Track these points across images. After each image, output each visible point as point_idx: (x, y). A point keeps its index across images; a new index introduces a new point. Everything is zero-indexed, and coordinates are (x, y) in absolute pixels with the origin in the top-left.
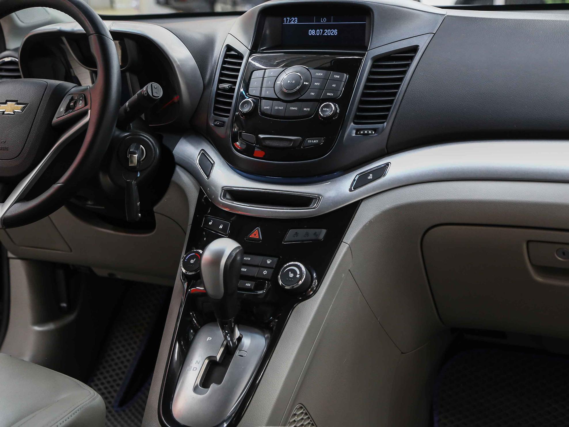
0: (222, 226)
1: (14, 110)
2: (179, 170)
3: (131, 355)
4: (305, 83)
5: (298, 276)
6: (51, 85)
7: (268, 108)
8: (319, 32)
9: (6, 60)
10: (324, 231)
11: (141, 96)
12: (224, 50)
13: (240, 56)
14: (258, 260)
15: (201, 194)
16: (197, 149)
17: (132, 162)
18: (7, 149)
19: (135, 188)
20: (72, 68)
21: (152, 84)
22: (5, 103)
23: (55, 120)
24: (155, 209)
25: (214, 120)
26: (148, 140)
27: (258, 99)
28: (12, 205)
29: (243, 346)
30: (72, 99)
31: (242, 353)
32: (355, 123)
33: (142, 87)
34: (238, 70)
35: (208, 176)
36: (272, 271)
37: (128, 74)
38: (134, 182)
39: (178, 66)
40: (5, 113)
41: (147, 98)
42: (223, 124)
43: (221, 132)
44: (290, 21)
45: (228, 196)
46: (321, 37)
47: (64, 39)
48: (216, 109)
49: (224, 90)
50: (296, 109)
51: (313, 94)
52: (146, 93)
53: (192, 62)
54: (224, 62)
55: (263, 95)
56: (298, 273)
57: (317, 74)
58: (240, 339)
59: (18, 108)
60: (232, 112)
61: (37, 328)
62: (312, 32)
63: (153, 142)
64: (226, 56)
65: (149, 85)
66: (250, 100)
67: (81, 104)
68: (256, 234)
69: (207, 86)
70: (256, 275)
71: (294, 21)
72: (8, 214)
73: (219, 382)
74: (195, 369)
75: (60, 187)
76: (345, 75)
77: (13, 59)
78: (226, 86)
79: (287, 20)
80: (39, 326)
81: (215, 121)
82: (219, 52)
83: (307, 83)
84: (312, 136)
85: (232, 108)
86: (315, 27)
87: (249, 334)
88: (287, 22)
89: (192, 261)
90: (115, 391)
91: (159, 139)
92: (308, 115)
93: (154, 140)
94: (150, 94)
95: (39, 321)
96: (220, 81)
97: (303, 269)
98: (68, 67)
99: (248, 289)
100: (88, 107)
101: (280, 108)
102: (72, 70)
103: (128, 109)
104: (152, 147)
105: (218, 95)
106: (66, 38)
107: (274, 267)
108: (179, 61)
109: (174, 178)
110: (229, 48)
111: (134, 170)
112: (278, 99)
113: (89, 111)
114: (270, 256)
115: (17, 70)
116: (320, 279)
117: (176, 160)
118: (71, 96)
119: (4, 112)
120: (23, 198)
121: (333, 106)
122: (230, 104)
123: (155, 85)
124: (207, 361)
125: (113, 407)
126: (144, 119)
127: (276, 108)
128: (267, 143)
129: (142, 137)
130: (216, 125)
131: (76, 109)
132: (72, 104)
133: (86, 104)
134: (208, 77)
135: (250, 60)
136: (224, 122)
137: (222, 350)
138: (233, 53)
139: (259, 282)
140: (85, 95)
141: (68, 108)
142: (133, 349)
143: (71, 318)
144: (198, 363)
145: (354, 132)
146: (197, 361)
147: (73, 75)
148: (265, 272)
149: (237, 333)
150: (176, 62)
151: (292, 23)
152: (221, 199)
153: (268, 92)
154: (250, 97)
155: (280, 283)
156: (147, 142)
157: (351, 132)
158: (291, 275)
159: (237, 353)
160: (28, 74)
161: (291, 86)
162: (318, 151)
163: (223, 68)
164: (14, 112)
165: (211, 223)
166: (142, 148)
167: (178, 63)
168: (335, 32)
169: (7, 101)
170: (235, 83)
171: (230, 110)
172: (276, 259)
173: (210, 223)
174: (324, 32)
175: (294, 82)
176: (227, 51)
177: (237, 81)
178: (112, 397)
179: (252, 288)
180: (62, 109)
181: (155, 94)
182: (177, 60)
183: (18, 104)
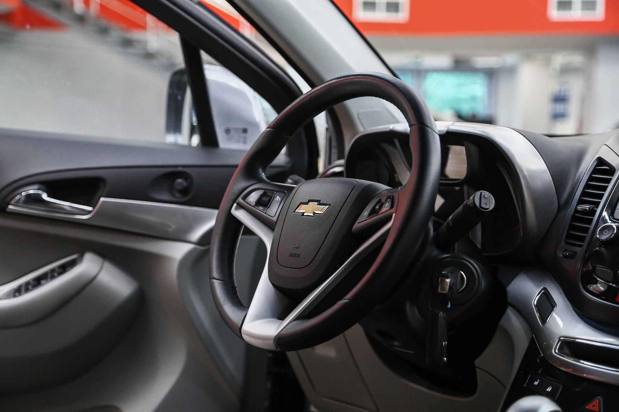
0: (550, 389)
1: (315, 211)
2: (510, 313)
6: (361, 185)
11: (466, 208)
12: (593, 163)
13: (611, 171)
15: (532, 344)
16: (538, 287)
17: (443, 289)
18: (298, 256)
20: (396, 173)
21: (481, 193)
22: (308, 204)
23: (357, 226)
24: (477, 362)
25: (564, 250)
26: (471, 266)
28: (291, 323)
30: (380, 201)
33: (469, 196)
34: (605, 188)
35: (544, 321)
37: (465, 187)
38: (441, 314)
39: (525, 177)
40: (305, 214)
41: (472, 210)
42: (573, 256)
43: (568, 265)
45: (566, 350)
47: (397, 142)
48: (569, 236)
49: (583, 212)
52: (472, 203)
54: (591, 179)
59: (320, 210)
60: (587, 240)
63: (478, 269)
64: (595, 171)
65: (478, 193)
66: (614, 225)
67: (387, 206)
68: (596, 406)
69: (562, 207)
72: (285, 332)
75: (346, 304)
78: (587, 207)
81: (565, 251)
82: (586, 166)
85: (588, 236)
93: (480, 269)
94: (477, 204)
96: (581, 202)
98: (392, 171)
100: (394, 209)
102: (396, 175)
103: (451, 225)
104: (476, 276)
105: (574, 218)
106: (399, 141)
108: (529, 171)
109: (502, 322)
110: (601, 161)
111: (444, 298)
113: (394, 215)
117: (509, 299)
118: (379, 198)
119: (304, 213)
122: (586, 230)
123: (486, 194)
129: (465, 261)
130: (565, 256)
131: (381, 212)
132: (377, 207)
133: (392, 207)
134: (565, 196)
136: (575, 253)
138: (605, 168)
140: (394, 197)
141: (374, 212)
147: (397, 180)
150: (522, 171)
152: (555, 352)
154: (614, 222)
156: (470, 268)
163: (587, 186)
164: (314, 213)
165: (537, 382)
166: (462, 275)
167: (526, 173)
169: (310, 201)
170: (598, 204)
171: (585, 237)
173: (536, 383)
176: (598, 165)
177: (600, 202)
180: (366, 213)
181: (483, 205)
182: (524, 170)
183: (320, 204)
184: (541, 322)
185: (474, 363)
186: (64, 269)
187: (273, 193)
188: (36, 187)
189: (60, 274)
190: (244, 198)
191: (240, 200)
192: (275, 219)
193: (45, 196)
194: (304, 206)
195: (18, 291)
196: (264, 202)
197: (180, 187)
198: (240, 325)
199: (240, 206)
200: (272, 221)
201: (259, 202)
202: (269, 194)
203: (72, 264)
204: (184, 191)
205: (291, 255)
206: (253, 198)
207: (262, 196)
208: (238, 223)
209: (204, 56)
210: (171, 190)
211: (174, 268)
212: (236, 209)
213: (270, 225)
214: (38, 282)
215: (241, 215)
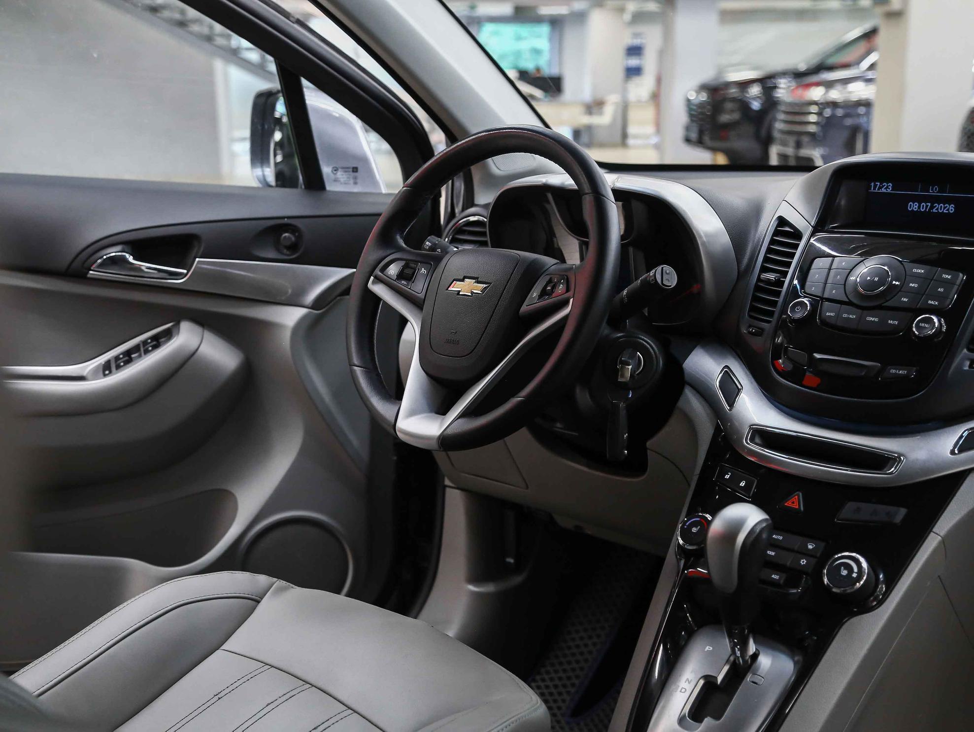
0: (744, 484)
1: (473, 291)
2: (688, 393)
4: (894, 282)
5: (855, 575)
6: (524, 260)
7: (832, 314)
8: (924, 207)
9: (472, 219)
10: (903, 511)
11: (645, 283)
12: (774, 223)
13: (797, 235)
14: (795, 541)
15: (717, 430)
16: (719, 364)
17: (623, 376)
18: (458, 342)
19: (623, 413)
20: (556, 237)
21: (662, 268)
22: (463, 280)
23: (524, 308)
24: (649, 444)
25: (748, 325)
26: (648, 346)
27: (818, 301)
28: (456, 420)
29: (757, 669)
30: (550, 281)
31: (757, 679)
32: (969, 350)
33: (649, 271)
34: (792, 255)
35: (731, 405)
36: (813, 561)
37: (631, 250)
38: (622, 405)
39: (704, 243)
40: (461, 293)
41: (653, 287)
42: (760, 332)
43: (757, 343)
44: (880, 188)
45: (757, 440)
46: (928, 214)
47: (550, 196)
48: (753, 309)
49: (768, 282)
50: (876, 320)
51: (905, 300)
52: (653, 280)
53: (725, 239)
54: (772, 242)
55: (826, 295)
56: (856, 569)
57: (915, 270)
58: (755, 657)
59: (478, 288)
60: (776, 316)
61: (472, 588)
62: (913, 206)
63: (656, 349)
64: (776, 233)
65: (659, 269)
66: (805, 300)
67: (561, 287)
68: (796, 502)
69: (743, 274)
70: (788, 564)
71: (887, 188)
72: (449, 431)
73: (717, 717)
74: (683, 690)
75: (521, 402)
76: (961, 275)
77: (481, 218)
78: (772, 276)
79: (875, 186)
80: (475, 586)
81: (750, 326)
82: (766, 226)
83: (897, 283)
84: (899, 364)
85: (777, 310)
86: (920, 199)
87: (770, 652)
88: (874, 189)
89: (694, 530)
91: (665, 346)
92: (895, 330)
93: (657, 347)
94: (659, 281)
95: (475, 578)
96: (764, 269)
97: (865, 565)
98: (551, 234)
99: (774, 583)
100: (570, 293)
101: (851, 316)
102: (555, 240)
103: (626, 300)
104: (654, 356)
105: (757, 288)
106: (552, 194)
107: (818, 555)
108: (707, 235)
109: (681, 403)
110: (782, 221)
111: (625, 387)
112: (849, 303)
113: (571, 300)
114: (812, 538)
115: (483, 234)
116: (891, 583)
117: (687, 378)
118: (548, 278)
119: (459, 291)
120: (469, 413)
121: (936, 320)
122: (774, 304)
123: (668, 268)
124: (702, 682)
126: (647, 314)
127: (845, 315)
128: (825, 367)
129: (641, 341)
130: (750, 333)
131: (554, 295)
132: (549, 288)
133: (568, 290)
134: (745, 261)
135: (812, 240)
136: (763, 330)
137: (726, 668)
138: (787, 229)
139: (794, 575)
140: (569, 277)
141: (544, 293)
142: (599, 636)
143: (517, 580)
144: (689, 683)
145: (968, 363)
146: (688, 679)
147: (556, 246)
148: (803, 562)
149: (752, 648)
150: (700, 237)
151: (883, 190)
152: (747, 443)
153: (834, 292)
154: (805, 297)
155: (826, 580)
156: (648, 348)
157: (961, 365)
158: (844, 572)
159: (749, 678)
160: (497, 244)
161: (870, 285)
162: (903, 387)
163: (769, 250)
164: (472, 293)
165: (729, 476)
166: (639, 357)
167: (704, 239)
168: (951, 208)
169: (465, 277)
170: (785, 274)
171: (773, 312)
172: (823, 544)
173: (727, 477)
174: (932, 207)
175: (876, 279)
176: (779, 225)
177: (788, 271)
179: (782, 582)
180: (535, 294)
181: (665, 283)
182: (703, 235)
183: (478, 282)
184: (727, 407)
185: (645, 444)
186: (157, 342)
187: (417, 265)
188: (119, 248)
189: (156, 347)
190: (383, 270)
191: (377, 272)
192: (422, 296)
193: (131, 259)
194: (458, 283)
195: (107, 368)
196: (406, 275)
197: (288, 243)
198: (393, 421)
199: (378, 280)
200: (418, 297)
201: (401, 276)
202: (413, 265)
203: (168, 335)
204: (293, 247)
205: (448, 342)
206: (393, 270)
207: (405, 267)
208: (377, 299)
210: (277, 246)
211: (286, 338)
212: (373, 283)
213: (417, 304)
214: (128, 358)
215: (379, 290)
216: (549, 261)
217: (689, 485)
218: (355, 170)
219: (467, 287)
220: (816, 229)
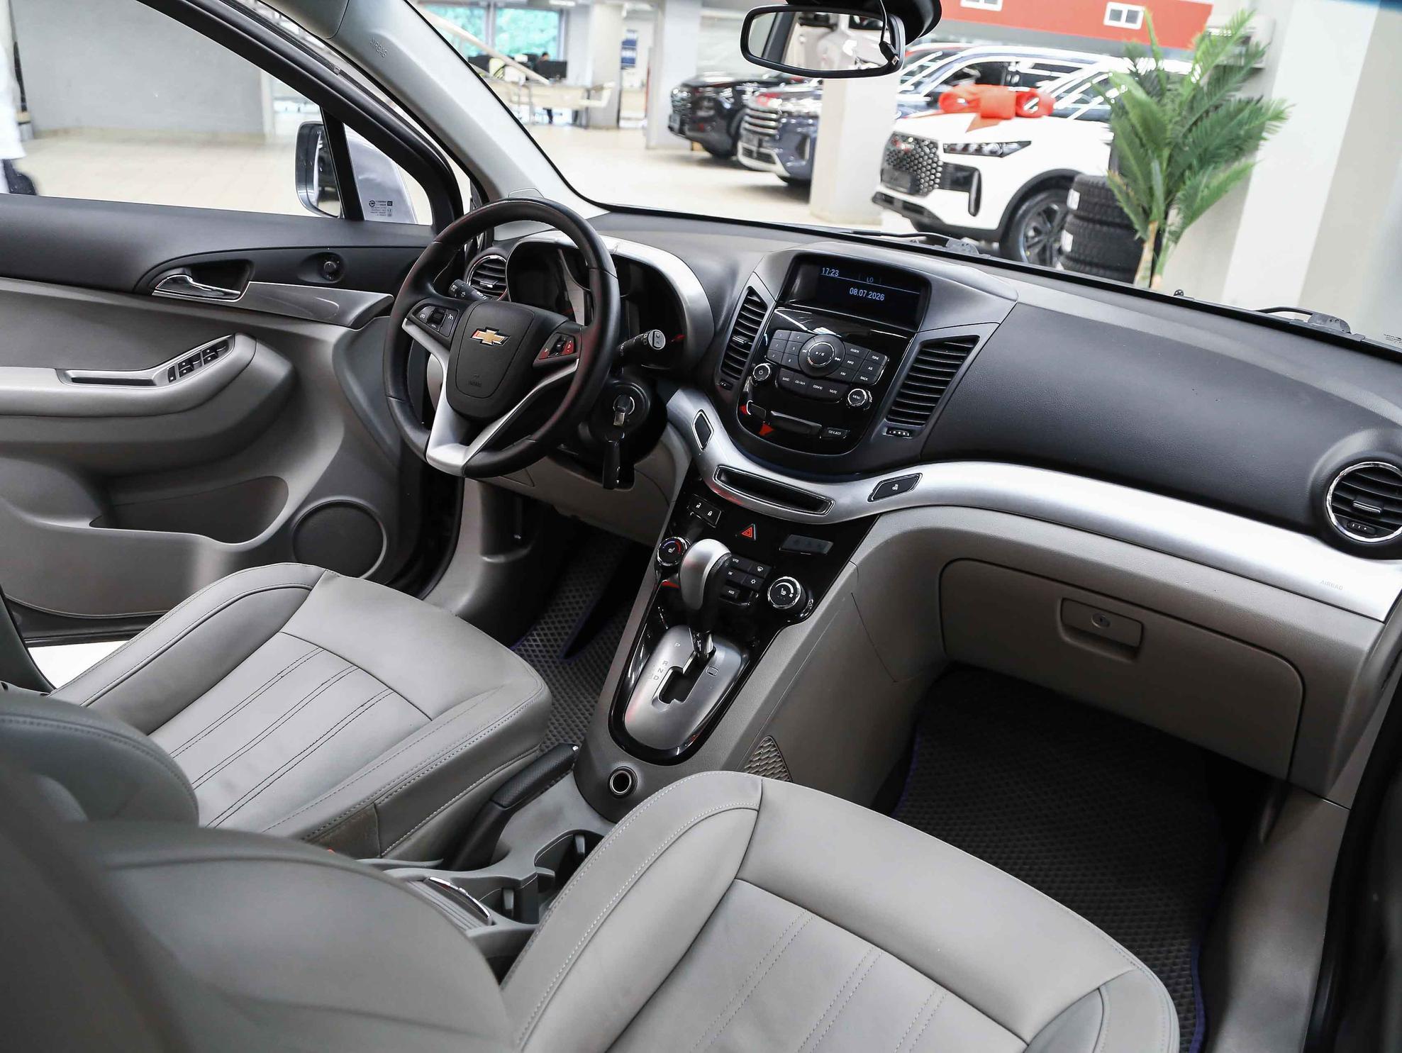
0: (711, 513)
1: (494, 341)
2: (670, 430)
3: (584, 602)
4: (836, 359)
5: (791, 595)
6: (536, 316)
7: (787, 379)
8: (862, 293)
9: (492, 257)
10: (830, 544)
11: (640, 342)
12: (745, 293)
13: (763, 306)
14: (748, 565)
15: (692, 465)
16: (696, 407)
17: (618, 419)
18: (478, 385)
19: (617, 452)
20: (566, 290)
21: (654, 331)
22: (485, 331)
23: (537, 361)
24: (635, 465)
25: (720, 379)
26: (639, 392)
27: (776, 368)
28: (477, 453)
29: (714, 663)
30: (559, 340)
31: (713, 670)
32: (889, 420)
33: (643, 331)
34: (759, 323)
35: (704, 446)
36: (761, 581)
37: (627, 303)
38: (616, 444)
39: (687, 306)
40: (483, 342)
41: (644, 347)
42: (730, 387)
43: (727, 395)
44: (829, 273)
45: (723, 478)
46: (864, 299)
47: (561, 252)
48: (725, 365)
49: (737, 344)
50: (821, 388)
51: (844, 374)
52: (646, 342)
53: (705, 303)
54: (743, 308)
55: (783, 363)
56: (792, 591)
57: (852, 350)
58: (713, 653)
59: (499, 339)
60: (743, 375)
61: (486, 559)
62: (854, 291)
64: (747, 301)
65: (651, 332)
66: (767, 366)
67: (570, 347)
68: (751, 532)
69: (719, 334)
70: (742, 583)
71: (835, 274)
72: (472, 463)
73: (682, 700)
74: (656, 678)
75: (533, 445)
76: (886, 357)
77: (501, 258)
78: (740, 340)
79: (826, 271)
80: (488, 558)
81: (722, 380)
82: (737, 295)
83: (838, 359)
84: (835, 426)
85: (744, 370)
86: (859, 287)
87: (724, 648)
88: (825, 273)
89: (670, 550)
90: (562, 640)
91: (651, 385)
92: (834, 398)
93: (646, 393)
94: (651, 343)
95: (489, 550)
96: (735, 332)
97: (798, 586)
98: (563, 288)
99: (730, 598)
100: (577, 354)
101: (801, 383)
102: (566, 293)
103: (622, 354)
104: (644, 400)
105: (729, 347)
107: (765, 576)
109: (663, 438)
110: (751, 291)
111: (619, 430)
112: (801, 372)
113: (578, 359)
114: (762, 563)
115: (502, 272)
116: (818, 600)
117: (668, 416)
118: (558, 336)
119: (482, 340)
120: (488, 448)
121: (864, 393)
122: (742, 364)
123: (659, 333)
124: (671, 671)
125: (558, 657)
127: (797, 382)
128: (780, 424)
129: (634, 387)
130: (722, 386)
131: (563, 352)
132: (559, 345)
133: (575, 350)
134: (721, 322)
135: (775, 311)
136: (732, 384)
137: (690, 661)
138: (755, 298)
139: (745, 591)
140: (576, 336)
141: (554, 350)
142: (587, 596)
143: (524, 552)
144: (661, 672)
145: (886, 430)
146: (660, 669)
147: (566, 299)
148: (753, 582)
149: (710, 645)
150: (686, 303)
151: (832, 275)
152: (715, 478)
153: (790, 361)
154: (767, 362)
155: (769, 598)
156: (639, 394)
157: (881, 430)
158: (784, 593)
159: (707, 669)
160: (517, 297)
161: (817, 359)
162: (836, 445)
163: (741, 316)
164: (493, 343)
166: (632, 401)
168: (882, 297)
169: (487, 328)
170: (752, 339)
171: (742, 370)
172: (768, 568)
173: (698, 506)
174: (868, 294)
175: (823, 354)
176: (749, 294)
177: (755, 337)
178: (558, 646)
179: (736, 597)
180: (547, 349)
181: (656, 345)
182: (688, 301)
183: (498, 334)
184: (700, 446)
186: (214, 353)
187: (445, 311)
188: (179, 271)
189: (214, 357)
190: (417, 312)
191: (410, 314)
192: (449, 339)
193: (191, 280)
194: (481, 332)
195: (171, 374)
196: (436, 319)
197: (330, 271)
198: (424, 448)
199: (411, 322)
200: (446, 340)
201: (431, 319)
202: (442, 311)
203: (225, 346)
204: (335, 274)
205: (471, 383)
206: (425, 313)
207: (435, 312)
208: (410, 338)
209: (347, 129)
210: (321, 273)
211: (328, 354)
212: (406, 324)
213: (446, 345)
214: (189, 366)
215: (412, 330)
216: (559, 319)
217: (668, 505)
218: (390, 203)
219: (488, 337)
220: (778, 304)
